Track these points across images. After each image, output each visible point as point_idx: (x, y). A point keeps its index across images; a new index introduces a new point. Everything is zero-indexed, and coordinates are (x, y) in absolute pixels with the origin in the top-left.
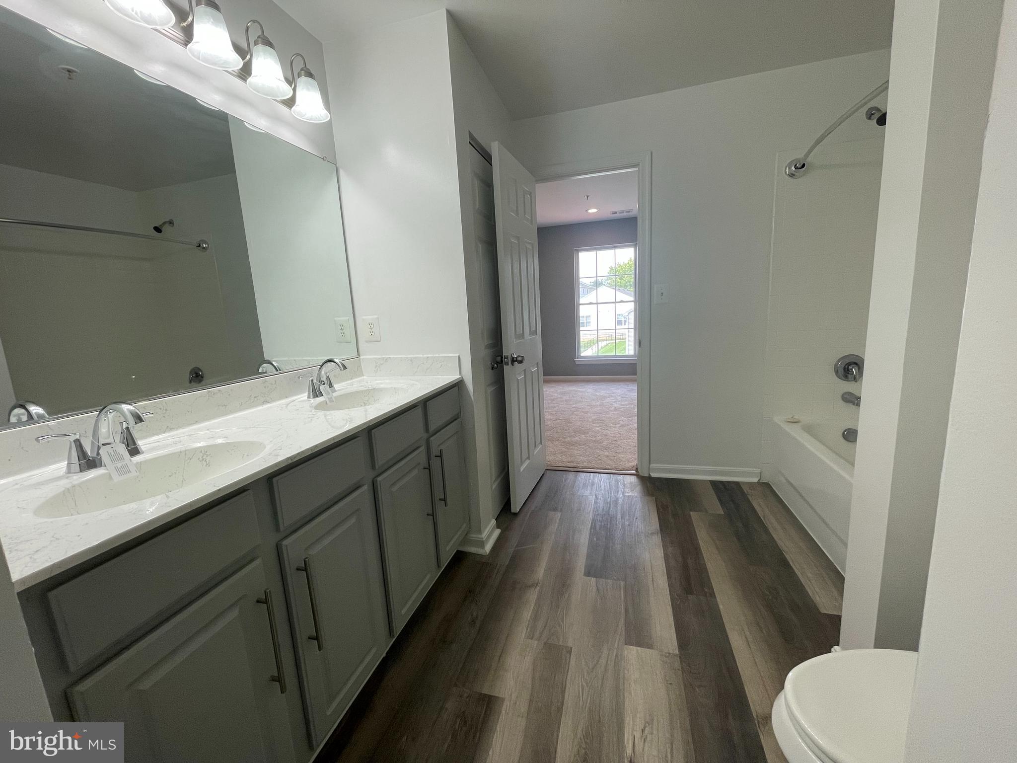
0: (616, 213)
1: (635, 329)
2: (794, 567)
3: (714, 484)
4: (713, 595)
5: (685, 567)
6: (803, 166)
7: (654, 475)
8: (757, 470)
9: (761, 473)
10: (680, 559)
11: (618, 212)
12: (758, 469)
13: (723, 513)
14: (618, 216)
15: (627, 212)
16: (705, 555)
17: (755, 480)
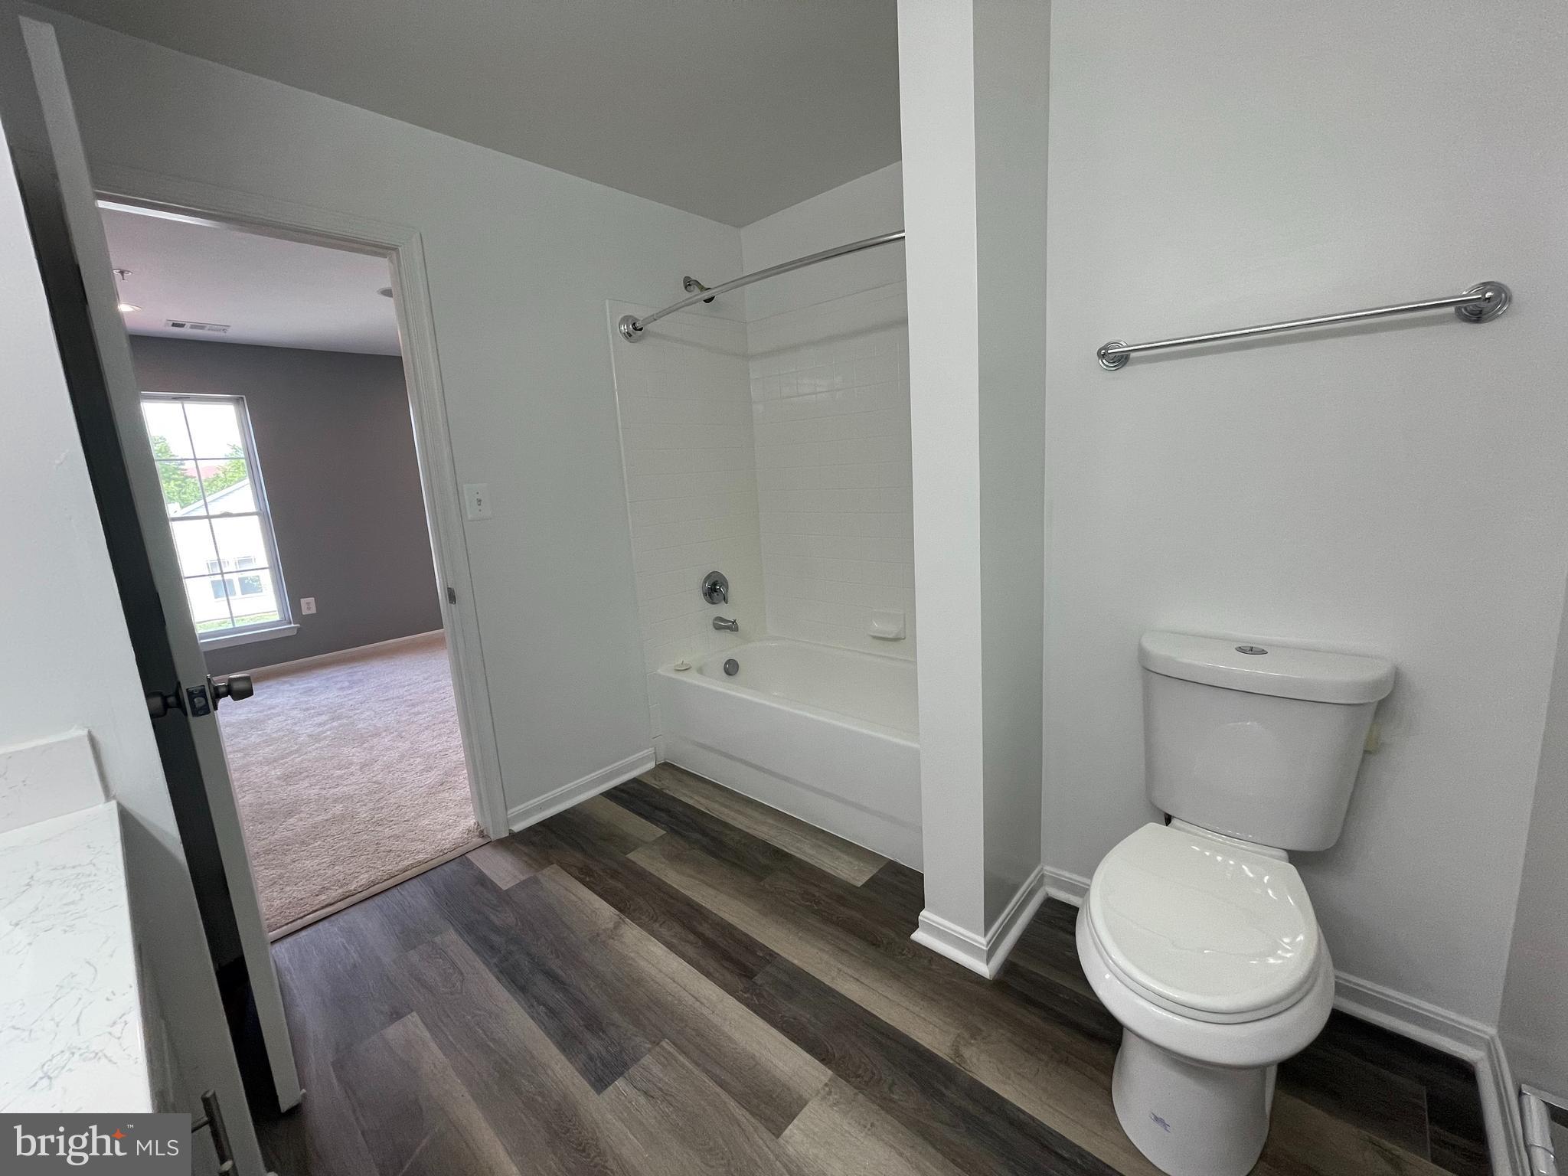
0: (182, 326)
1: (273, 567)
2: (792, 853)
3: (610, 794)
4: (772, 954)
5: (709, 944)
6: (641, 329)
7: (518, 827)
8: (650, 751)
9: (655, 753)
10: (691, 937)
11: (188, 325)
12: (650, 749)
13: (665, 832)
14: (186, 332)
15: (193, 327)
16: (708, 906)
17: (651, 765)
